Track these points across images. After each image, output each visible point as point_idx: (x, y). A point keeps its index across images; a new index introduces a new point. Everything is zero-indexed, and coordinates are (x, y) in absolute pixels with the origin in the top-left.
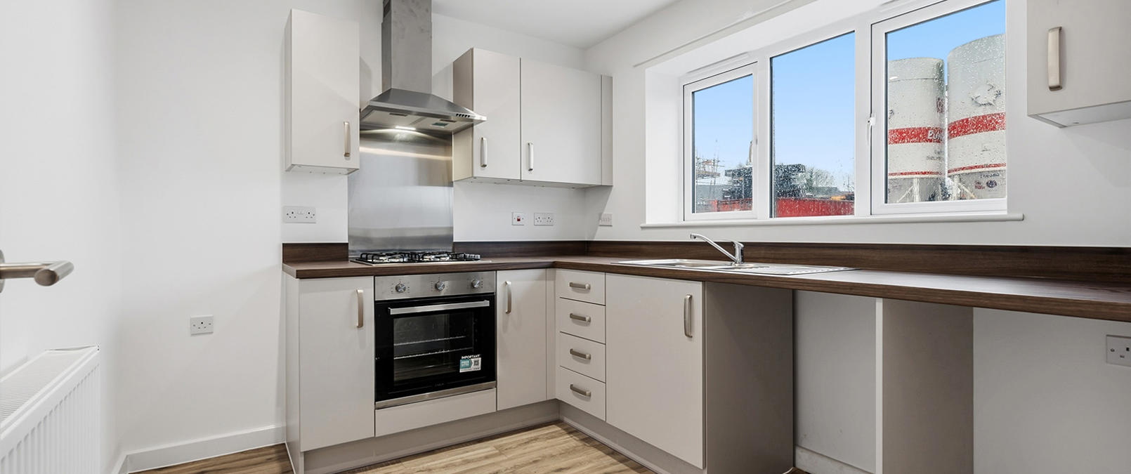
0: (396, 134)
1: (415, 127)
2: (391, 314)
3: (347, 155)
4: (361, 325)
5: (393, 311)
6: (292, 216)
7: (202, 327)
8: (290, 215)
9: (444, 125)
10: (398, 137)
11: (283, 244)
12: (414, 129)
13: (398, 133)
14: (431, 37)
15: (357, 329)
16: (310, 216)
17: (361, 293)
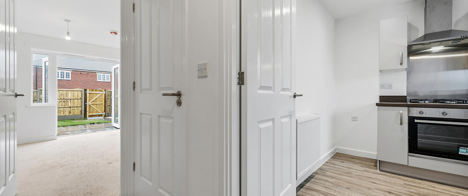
0: (433, 50)
1: (442, 46)
2: (415, 121)
3: (401, 64)
4: (401, 124)
5: (416, 121)
6: (383, 87)
7: (354, 119)
8: (382, 86)
9: (460, 42)
10: (434, 51)
11: (380, 96)
12: (443, 47)
13: (434, 50)
14: (452, 4)
15: (400, 125)
16: (390, 86)
17: (401, 113)
